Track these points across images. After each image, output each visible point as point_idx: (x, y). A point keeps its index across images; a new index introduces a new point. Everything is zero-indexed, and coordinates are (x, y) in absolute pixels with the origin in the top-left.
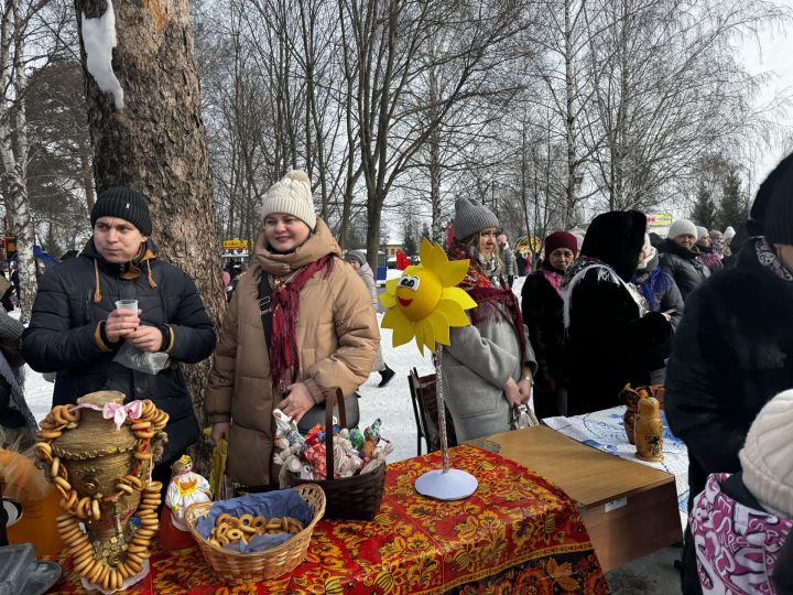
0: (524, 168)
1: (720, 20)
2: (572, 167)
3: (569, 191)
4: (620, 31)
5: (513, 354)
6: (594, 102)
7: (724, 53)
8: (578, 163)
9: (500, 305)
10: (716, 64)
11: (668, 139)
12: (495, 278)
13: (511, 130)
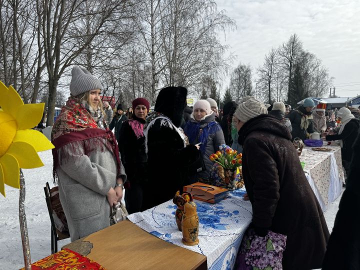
0: (133, 73)
1: (211, 21)
2: (154, 75)
3: (153, 86)
4: (174, 18)
5: (112, 172)
6: (163, 47)
7: (213, 35)
8: (156, 74)
9: (104, 141)
10: (209, 39)
11: (192, 68)
12: (100, 122)
13: (126, 53)
